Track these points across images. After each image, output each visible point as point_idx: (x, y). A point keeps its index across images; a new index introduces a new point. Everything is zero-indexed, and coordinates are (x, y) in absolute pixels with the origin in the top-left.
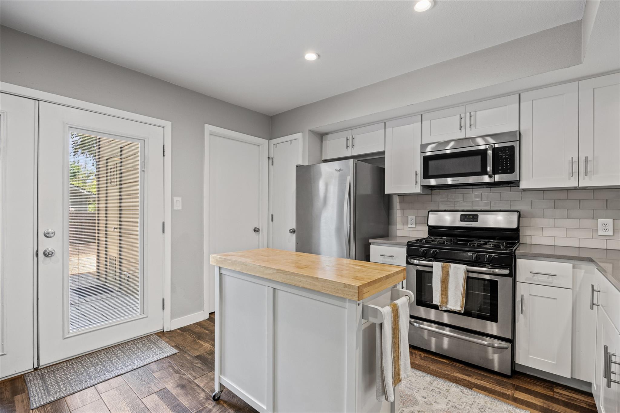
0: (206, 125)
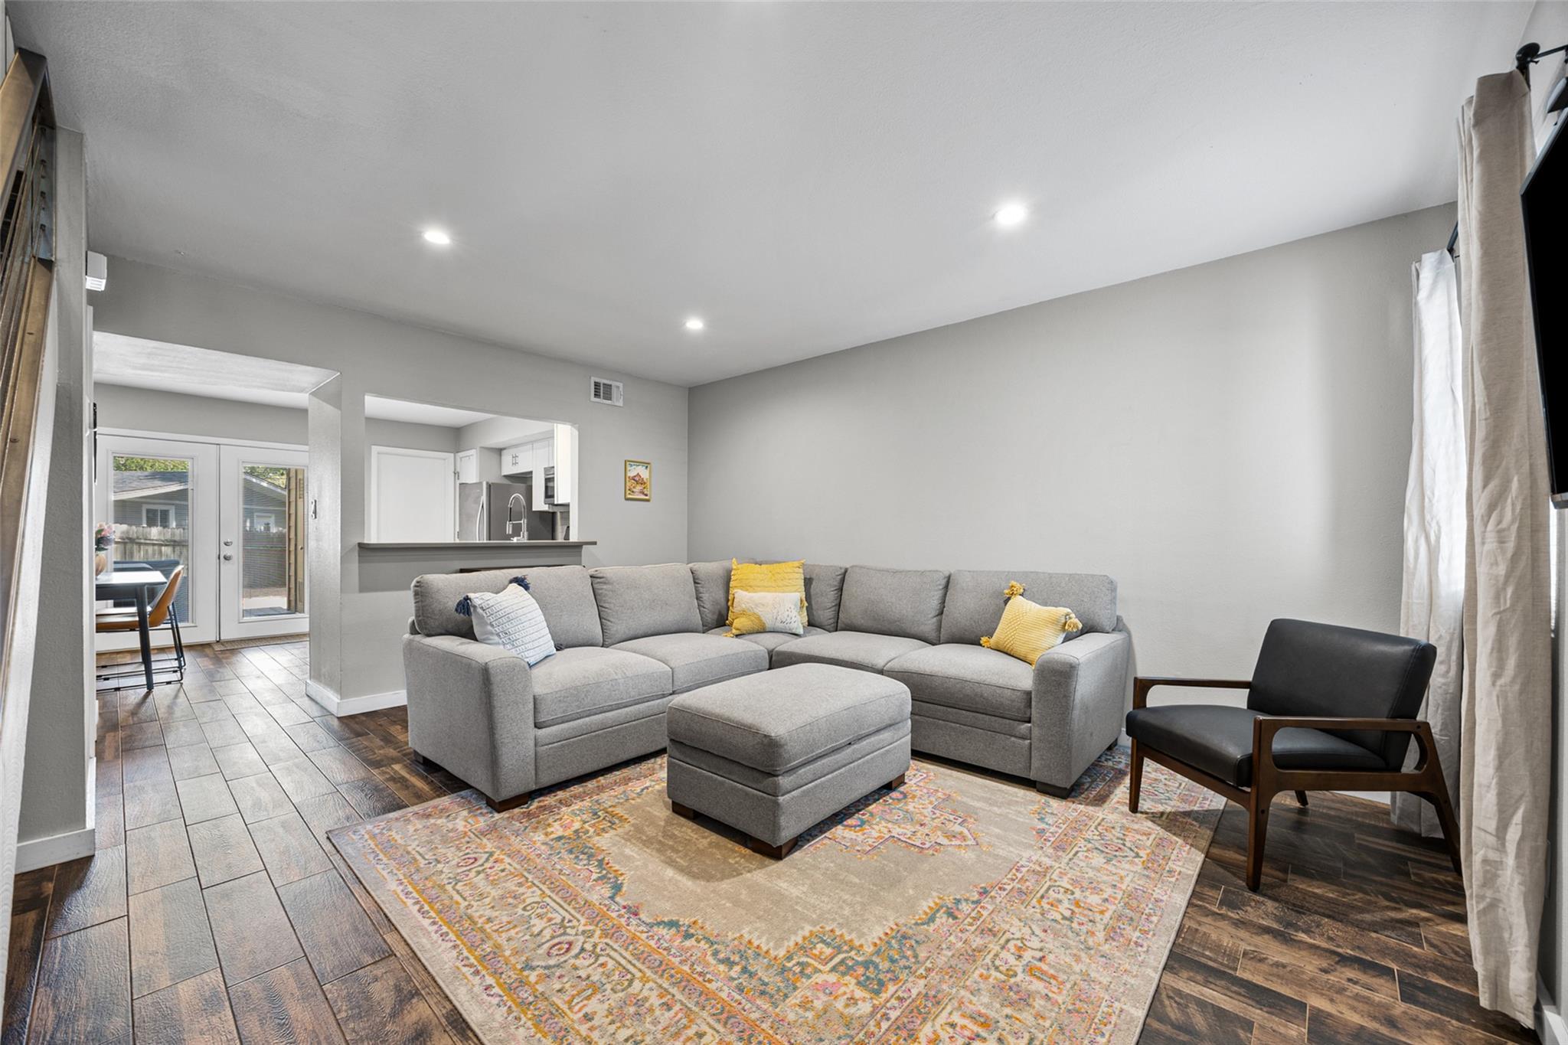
0: (373, 447)
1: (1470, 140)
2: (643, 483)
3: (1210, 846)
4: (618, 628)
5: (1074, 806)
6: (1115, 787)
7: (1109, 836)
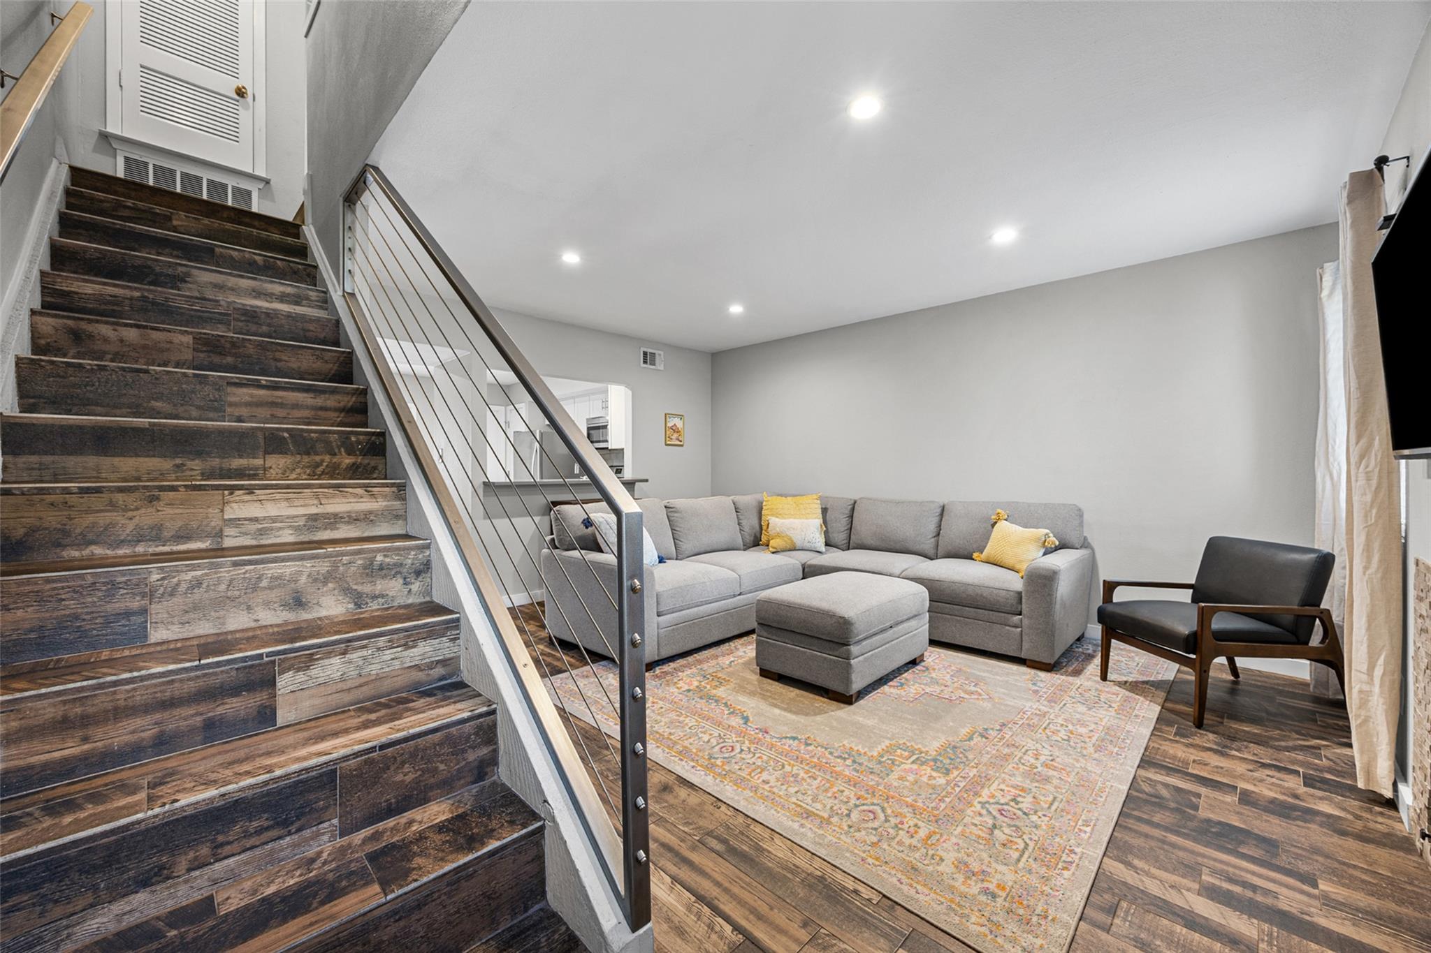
1: (1345, 212)
2: (678, 432)
3: (1165, 702)
4: (687, 546)
5: (1057, 676)
6: (1087, 665)
7: (1087, 695)
